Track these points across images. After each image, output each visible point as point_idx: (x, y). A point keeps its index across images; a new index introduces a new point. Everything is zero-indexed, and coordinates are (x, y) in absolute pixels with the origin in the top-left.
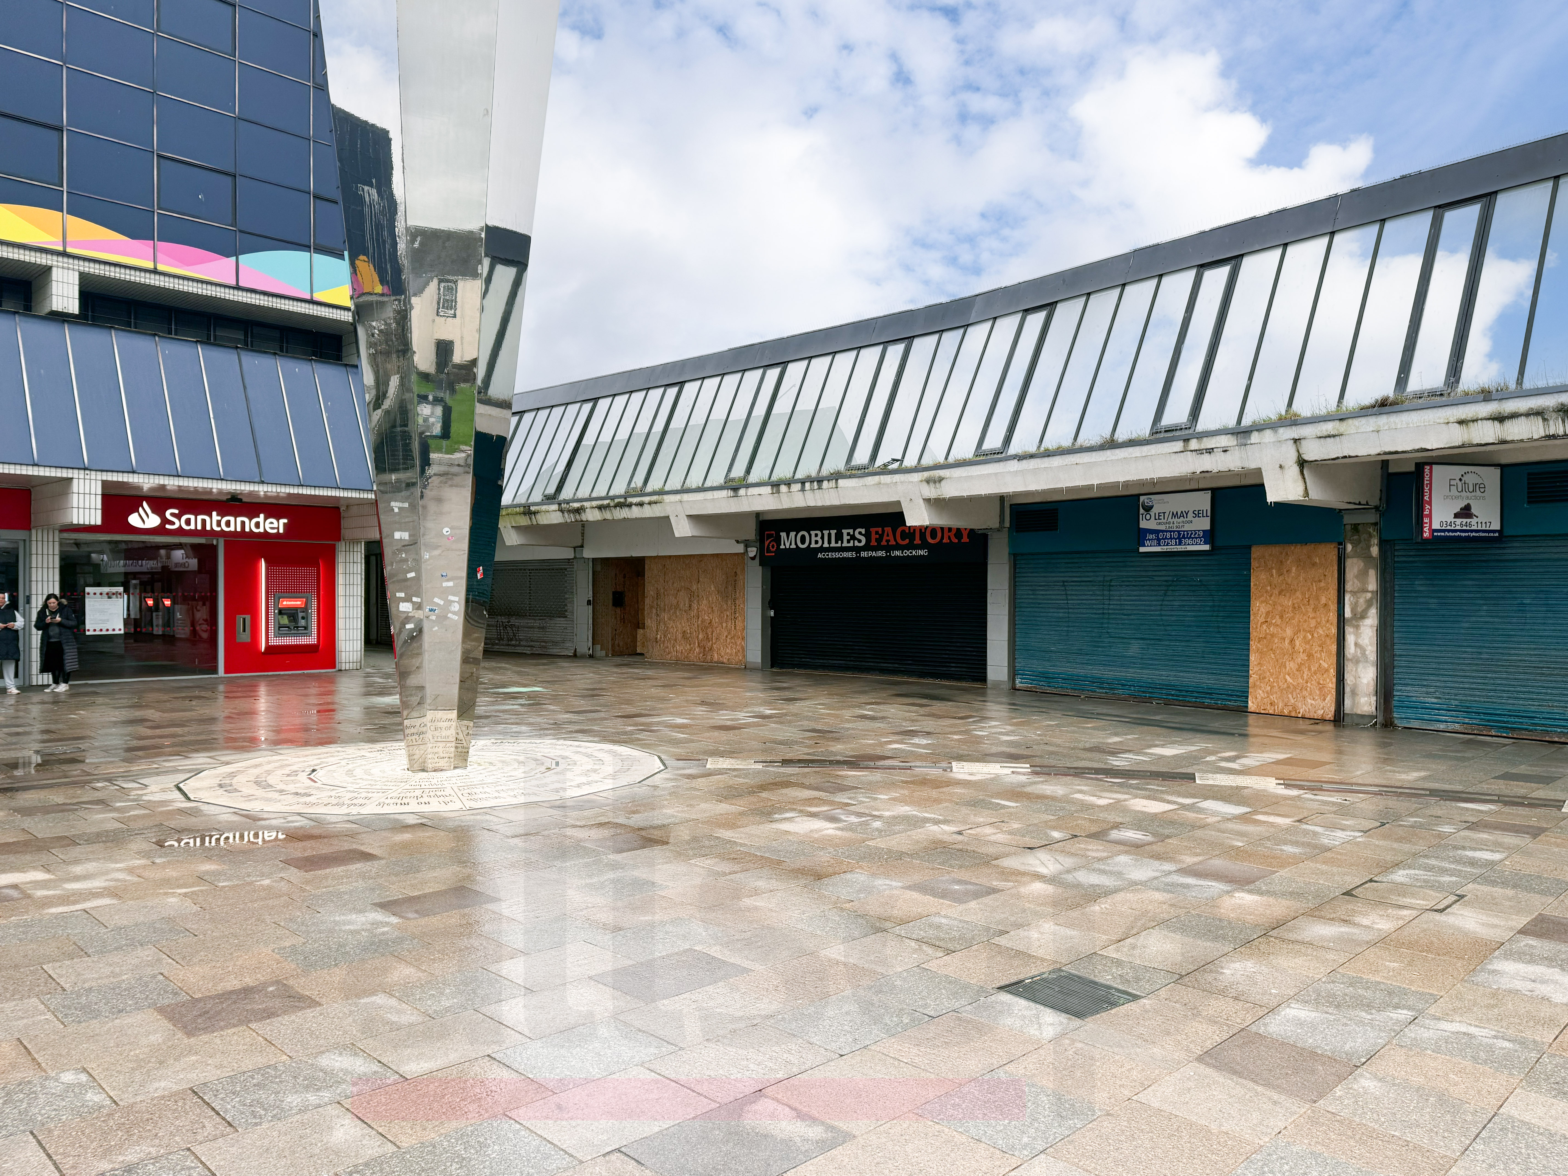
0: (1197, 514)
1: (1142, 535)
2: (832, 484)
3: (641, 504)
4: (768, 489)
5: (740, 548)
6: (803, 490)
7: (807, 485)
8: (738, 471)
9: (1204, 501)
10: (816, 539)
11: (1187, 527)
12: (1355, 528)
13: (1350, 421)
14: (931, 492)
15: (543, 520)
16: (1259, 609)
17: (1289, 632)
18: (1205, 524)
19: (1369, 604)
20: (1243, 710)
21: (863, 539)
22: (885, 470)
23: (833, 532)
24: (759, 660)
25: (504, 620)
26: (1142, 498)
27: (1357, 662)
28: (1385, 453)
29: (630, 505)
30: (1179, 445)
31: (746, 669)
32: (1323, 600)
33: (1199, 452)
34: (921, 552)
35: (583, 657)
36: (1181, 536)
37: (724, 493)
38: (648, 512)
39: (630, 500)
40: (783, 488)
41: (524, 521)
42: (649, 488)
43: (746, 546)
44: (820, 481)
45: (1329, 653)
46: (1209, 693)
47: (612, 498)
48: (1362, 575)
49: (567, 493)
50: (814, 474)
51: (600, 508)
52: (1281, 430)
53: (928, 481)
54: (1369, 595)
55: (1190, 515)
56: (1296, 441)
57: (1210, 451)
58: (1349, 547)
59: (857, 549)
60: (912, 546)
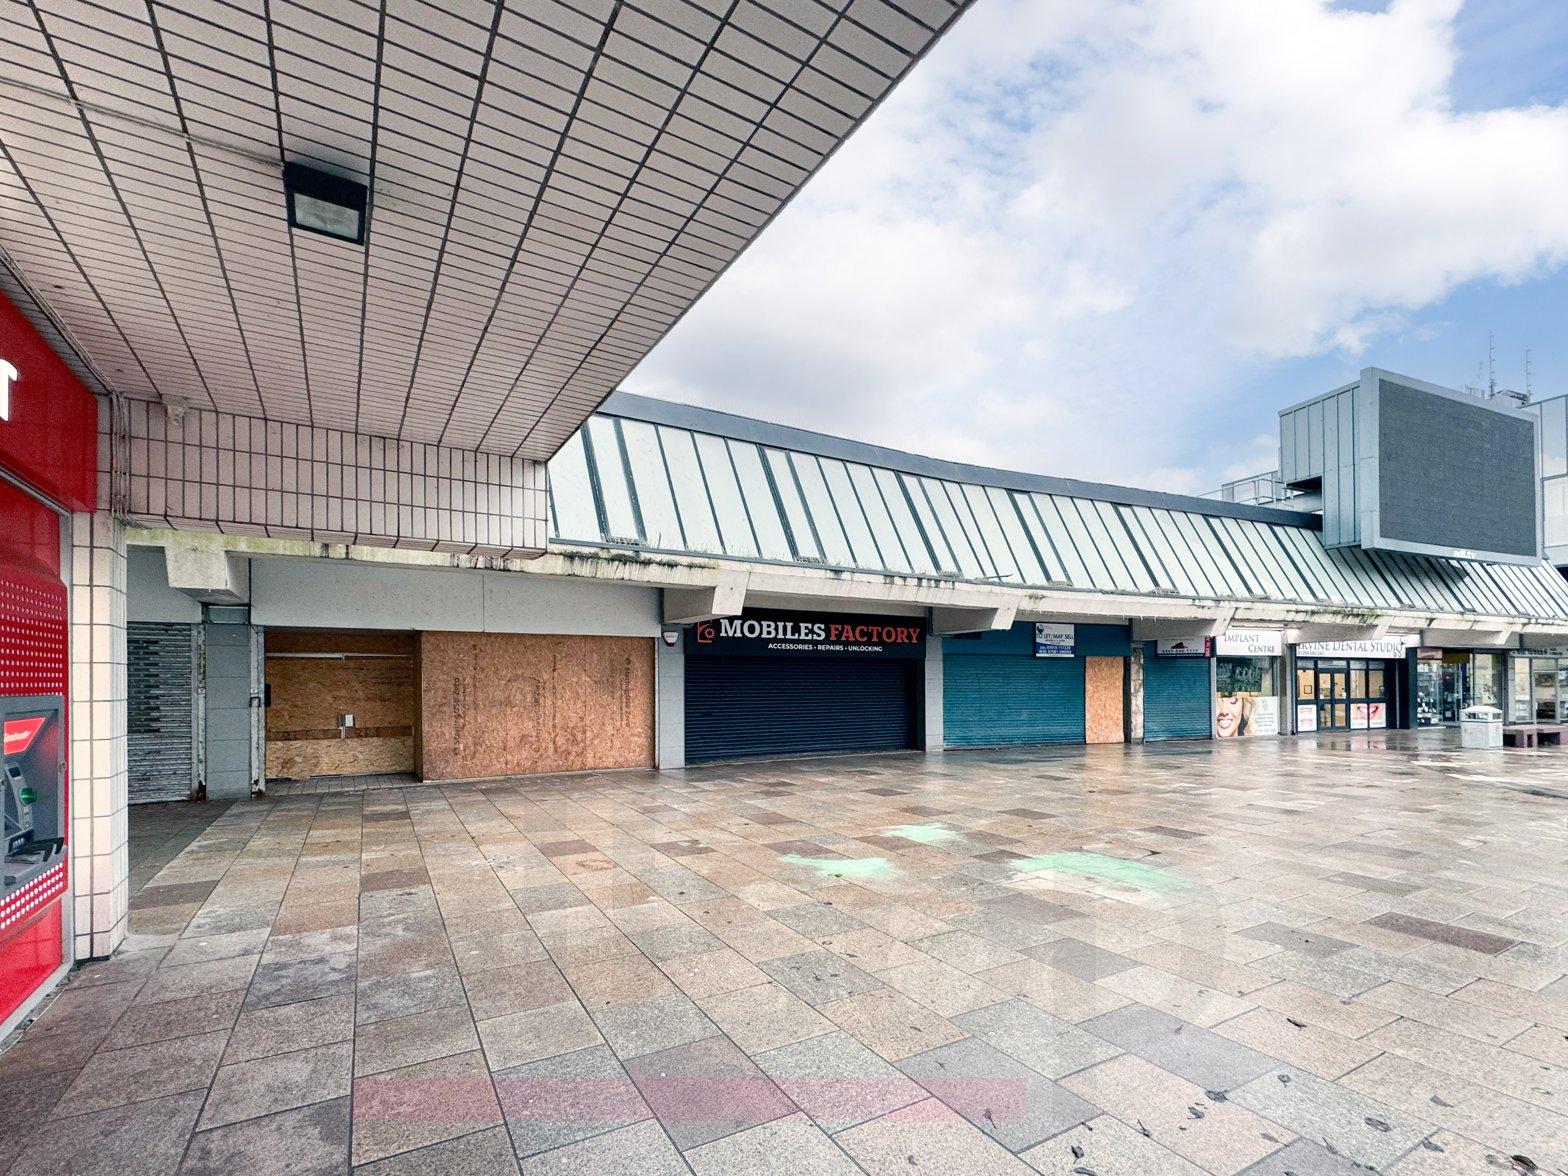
0: (1067, 637)
1: (1037, 647)
6: (919, 585)
7: (924, 582)
9: (1070, 630)
10: (768, 630)
11: (1062, 644)
12: (1135, 650)
16: (1090, 689)
18: (1071, 643)
21: (823, 634)
24: (681, 757)
31: (662, 769)
32: (1117, 684)
34: (878, 649)
35: (233, 798)
36: (1059, 649)
40: (898, 580)
43: (664, 630)
48: (1138, 672)
53: (1031, 597)
55: (1064, 637)
58: (1133, 659)
59: (815, 643)
60: (869, 643)
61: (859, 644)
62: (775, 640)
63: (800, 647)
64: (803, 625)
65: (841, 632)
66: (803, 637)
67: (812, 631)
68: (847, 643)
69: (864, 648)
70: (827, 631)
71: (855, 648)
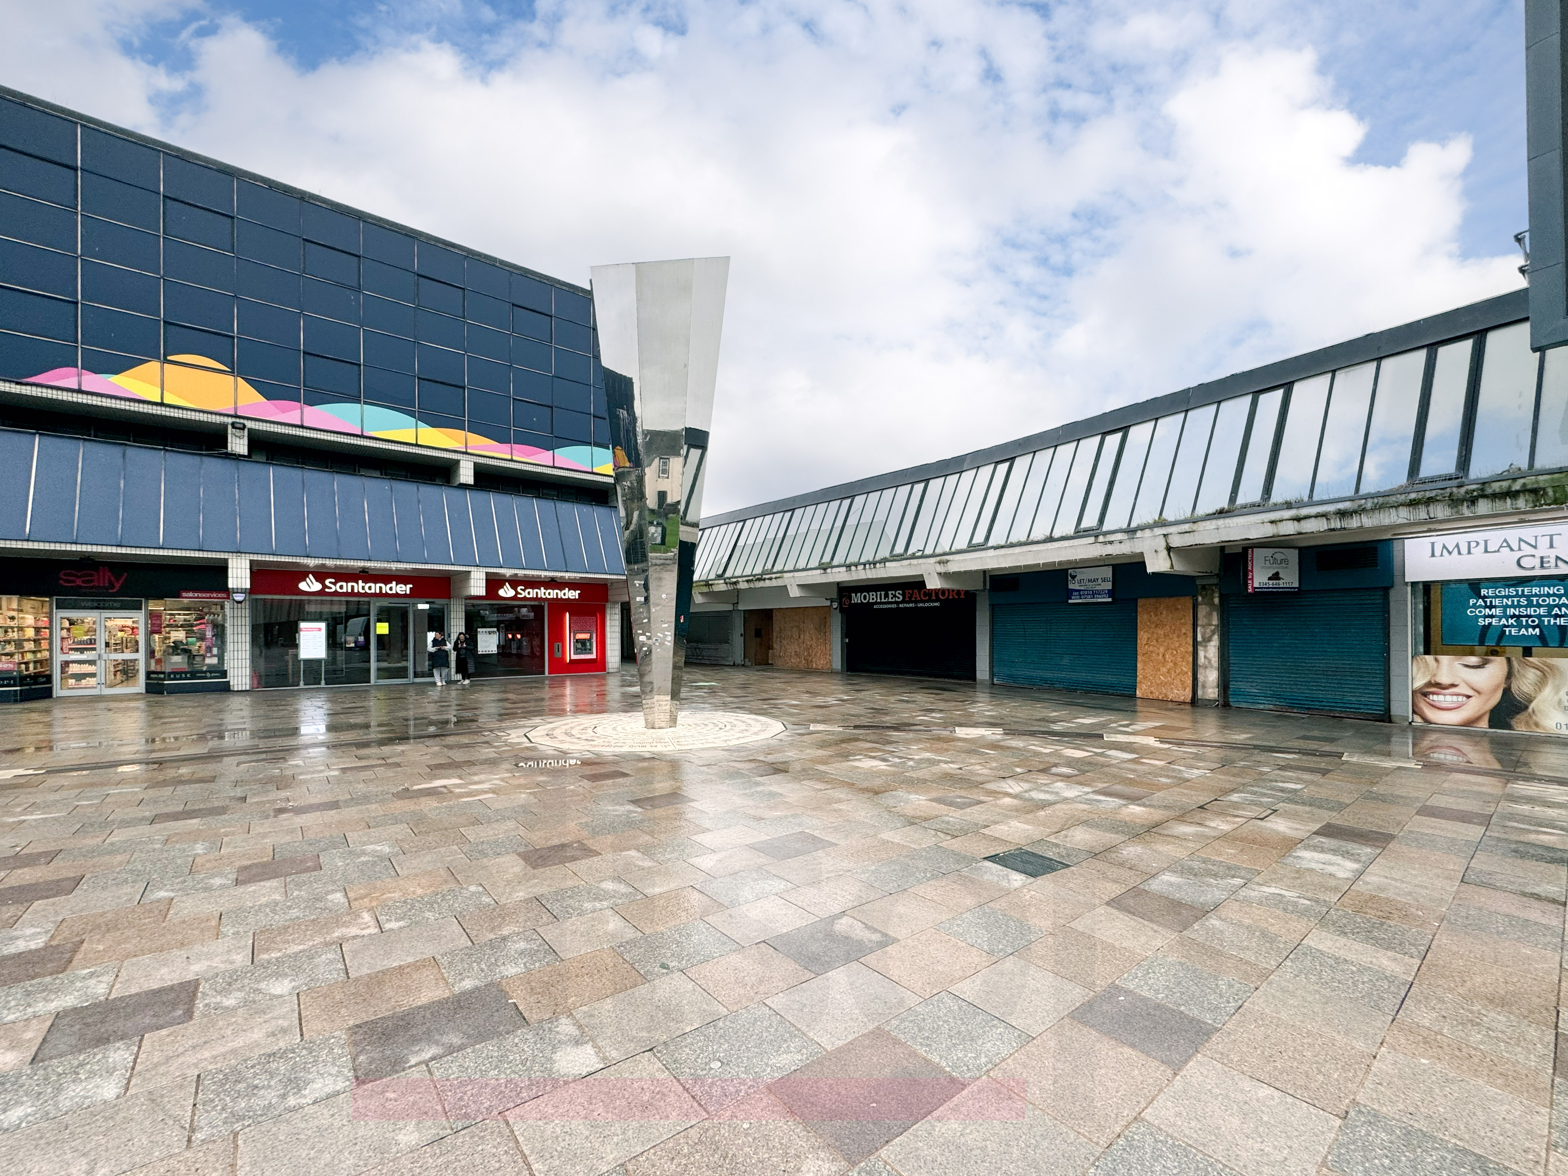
0: (1104, 580)
1: (1070, 593)
2: (882, 565)
3: (770, 579)
4: (844, 569)
5: (828, 603)
6: (865, 569)
7: (867, 566)
8: (827, 559)
9: (1108, 572)
10: (872, 597)
11: (1098, 588)
12: (1204, 587)
13: (1200, 523)
14: (941, 569)
15: (716, 589)
16: (1143, 636)
17: (1162, 650)
18: (1109, 586)
19: (1213, 633)
20: (1133, 696)
21: (901, 598)
22: (913, 557)
23: (883, 593)
24: (840, 668)
25: (694, 644)
26: (1070, 571)
27: (1206, 668)
28: (1223, 542)
29: (764, 580)
30: (1092, 540)
31: (832, 673)
32: (1184, 631)
33: (1105, 543)
34: (936, 604)
35: (738, 665)
36: (1094, 594)
37: (819, 571)
38: (774, 583)
39: (764, 576)
40: (853, 568)
41: (705, 589)
42: (775, 570)
43: (832, 602)
44: (875, 564)
45: (1188, 662)
46: (1111, 686)
47: (754, 576)
48: (1209, 615)
49: (729, 574)
50: (871, 560)
51: (747, 581)
52: (1156, 529)
53: (939, 563)
54: (1213, 627)
55: (1100, 581)
56: (1165, 535)
57: (1111, 543)
58: (1200, 599)
59: (897, 603)
60: (930, 601)
61: (924, 602)
62: (876, 603)
63: (890, 606)
64: (890, 593)
65: (912, 595)
66: (890, 600)
67: (895, 596)
68: (916, 602)
69: (927, 605)
70: (903, 595)
71: (921, 605)
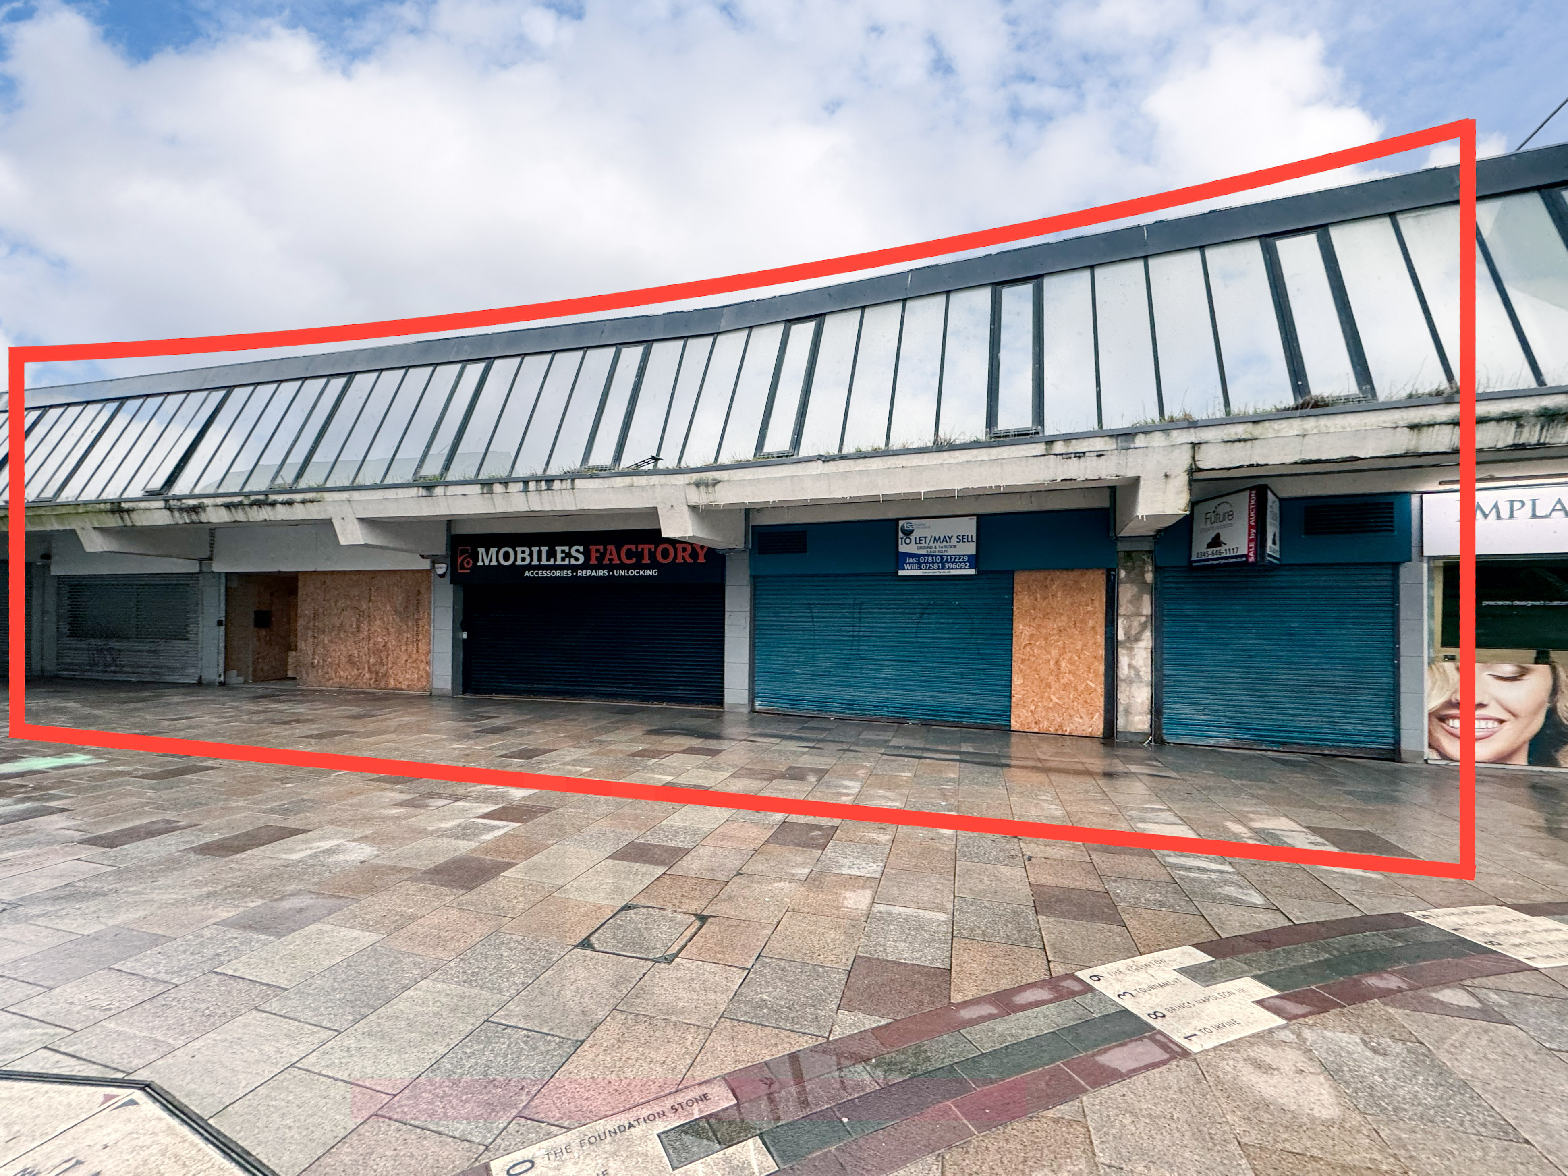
0: (962, 539)
1: (901, 559)
2: (567, 484)
3: (290, 503)
4: (477, 489)
5: (426, 565)
6: (526, 490)
8: (432, 469)
9: (970, 527)
10: (521, 556)
11: (951, 552)
12: (1129, 554)
14: (700, 498)
15: (141, 520)
16: (1022, 630)
18: (970, 549)
20: (1005, 730)
21: (582, 559)
22: (636, 471)
23: (544, 549)
24: (449, 686)
27: (1130, 682)
31: (431, 697)
32: (1091, 623)
33: (1067, 456)
34: (650, 572)
35: (210, 685)
36: (943, 561)
38: (299, 513)
43: (433, 563)
44: (549, 481)
45: (1096, 673)
46: (968, 713)
48: (1136, 600)
49: (181, 487)
51: (228, 506)
54: (1143, 619)
55: (954, 541)
58: (1123, 574)
59: (574, 568)
60: (639, 566)
61: (628, 567)
62: (530, 567)
63: (558, 573)
64: (559, 549)
65: (603, 555)
66: (559, 562)
67: (569, 555)
68: (611, 567)
69: (633, 573)
70: (586, 553)
71: (622, 573)
